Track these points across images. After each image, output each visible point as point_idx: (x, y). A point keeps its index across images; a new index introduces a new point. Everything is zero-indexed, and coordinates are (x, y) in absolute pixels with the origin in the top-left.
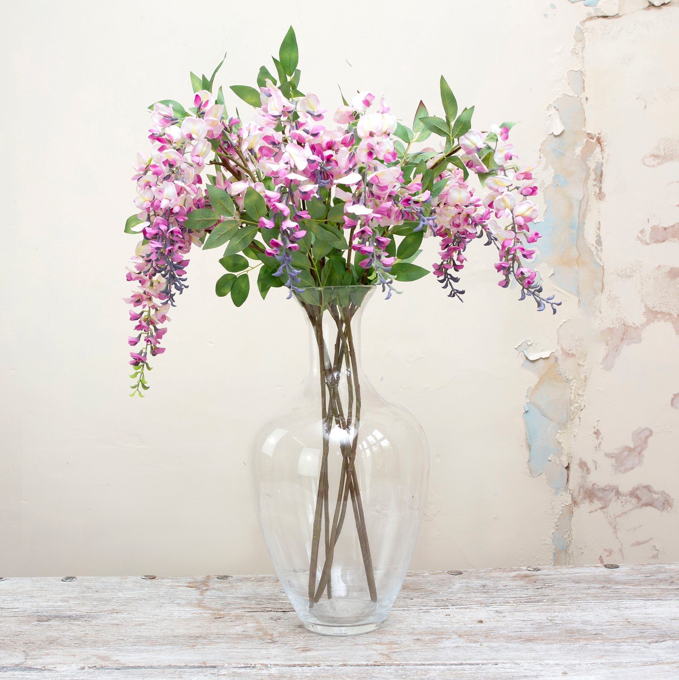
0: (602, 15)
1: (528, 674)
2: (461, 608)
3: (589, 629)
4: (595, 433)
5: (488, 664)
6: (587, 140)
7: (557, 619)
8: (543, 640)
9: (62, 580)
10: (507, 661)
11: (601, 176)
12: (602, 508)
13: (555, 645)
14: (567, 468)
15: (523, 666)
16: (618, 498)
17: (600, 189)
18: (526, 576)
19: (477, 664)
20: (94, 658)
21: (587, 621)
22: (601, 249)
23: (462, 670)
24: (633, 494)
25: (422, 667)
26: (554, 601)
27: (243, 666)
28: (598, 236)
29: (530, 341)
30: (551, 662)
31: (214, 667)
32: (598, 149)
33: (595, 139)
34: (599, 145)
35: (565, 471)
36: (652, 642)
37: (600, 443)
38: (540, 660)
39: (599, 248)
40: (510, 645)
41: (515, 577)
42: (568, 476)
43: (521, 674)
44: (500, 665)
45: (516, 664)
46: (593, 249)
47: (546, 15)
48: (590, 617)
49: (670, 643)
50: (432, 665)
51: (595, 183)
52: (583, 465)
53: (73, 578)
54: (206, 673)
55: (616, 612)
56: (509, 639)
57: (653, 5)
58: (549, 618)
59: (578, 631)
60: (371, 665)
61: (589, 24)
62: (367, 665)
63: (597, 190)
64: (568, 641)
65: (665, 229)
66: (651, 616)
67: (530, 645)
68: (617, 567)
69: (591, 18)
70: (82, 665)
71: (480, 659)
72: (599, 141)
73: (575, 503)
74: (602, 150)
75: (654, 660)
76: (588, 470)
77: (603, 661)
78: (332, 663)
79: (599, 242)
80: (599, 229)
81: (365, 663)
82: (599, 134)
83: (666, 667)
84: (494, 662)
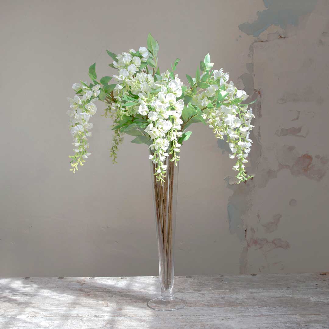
0: (261, 40)
1: (208, 320)
2: (188, 292)
3: (237, 301)
4: (258, 216)
5: (192, 316)
6: (255, 92)
7: (225, 297)
8: (217, 306)
9: (24, 279)
10: (201, 315)
11: (260, 107)
12: (260, 248)
13: (222, 308)
14: (246, 231)
15: (207, 317)
16: (267, 244)
17: (260, 113)
18: (218, 279)
19: (189, 316)
20: (33, 313)
21: (238, 298)
22: (260, 138)
23: (182, 318)
24: (273, 242)
25: (166, 317)
26: (226, 289)
27: (93, 316)
28: (259, 132)
29: (230, 176)
30: (218, 315)
31: (82, 316)
32: (259, 96)
33: (258, 92)
34: (259, 94)
35: (245, 232)
36: (261, 307)
37: (259, 221)
38: (214, 314)
39: (259, 138)
40: (204, 308)
41: (213, 279)
42: (246, 234)
43: (205, 320)
44: (198, 316)
45: (204, 316)
46: (257, 138)
47: (237, 40)
48: (239, 296)
49: (268, 307)
50: (170, 316)
51: (258, 110)
52: (252, 229)
53: (29, 278)
54: (78, 319)
55: (250, 294)
56: (204, 305)
57: (282, 37)
58: (223, 297)
59: (233, 302)
60: (146, 316)
61: (255, 44)
62: (144, 316)
63: (259, 113)
64: (228, 307)
65: (287, 130)
66: (264, 296)
67: (212, 308)
68: (256, 275)
69: (256, 42)
70: (28, 316)
71: (190, 314)
72: (259, 93)
73: (249, 246)
74: (261, 96)
75: (259, 314)
76: (254, 232)
77: (239, 315)
78: (130, 315)
79: (259, 135)
80: (259, 130)
81: (143, 315)
82: (260, 90)
83: (263, 317)
84: (196, 315)
